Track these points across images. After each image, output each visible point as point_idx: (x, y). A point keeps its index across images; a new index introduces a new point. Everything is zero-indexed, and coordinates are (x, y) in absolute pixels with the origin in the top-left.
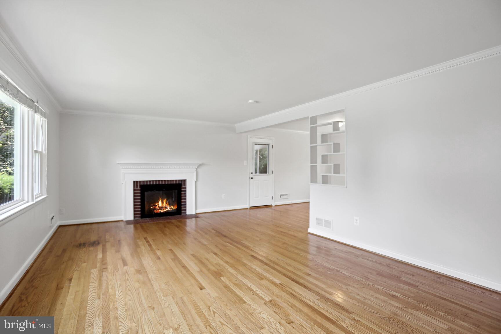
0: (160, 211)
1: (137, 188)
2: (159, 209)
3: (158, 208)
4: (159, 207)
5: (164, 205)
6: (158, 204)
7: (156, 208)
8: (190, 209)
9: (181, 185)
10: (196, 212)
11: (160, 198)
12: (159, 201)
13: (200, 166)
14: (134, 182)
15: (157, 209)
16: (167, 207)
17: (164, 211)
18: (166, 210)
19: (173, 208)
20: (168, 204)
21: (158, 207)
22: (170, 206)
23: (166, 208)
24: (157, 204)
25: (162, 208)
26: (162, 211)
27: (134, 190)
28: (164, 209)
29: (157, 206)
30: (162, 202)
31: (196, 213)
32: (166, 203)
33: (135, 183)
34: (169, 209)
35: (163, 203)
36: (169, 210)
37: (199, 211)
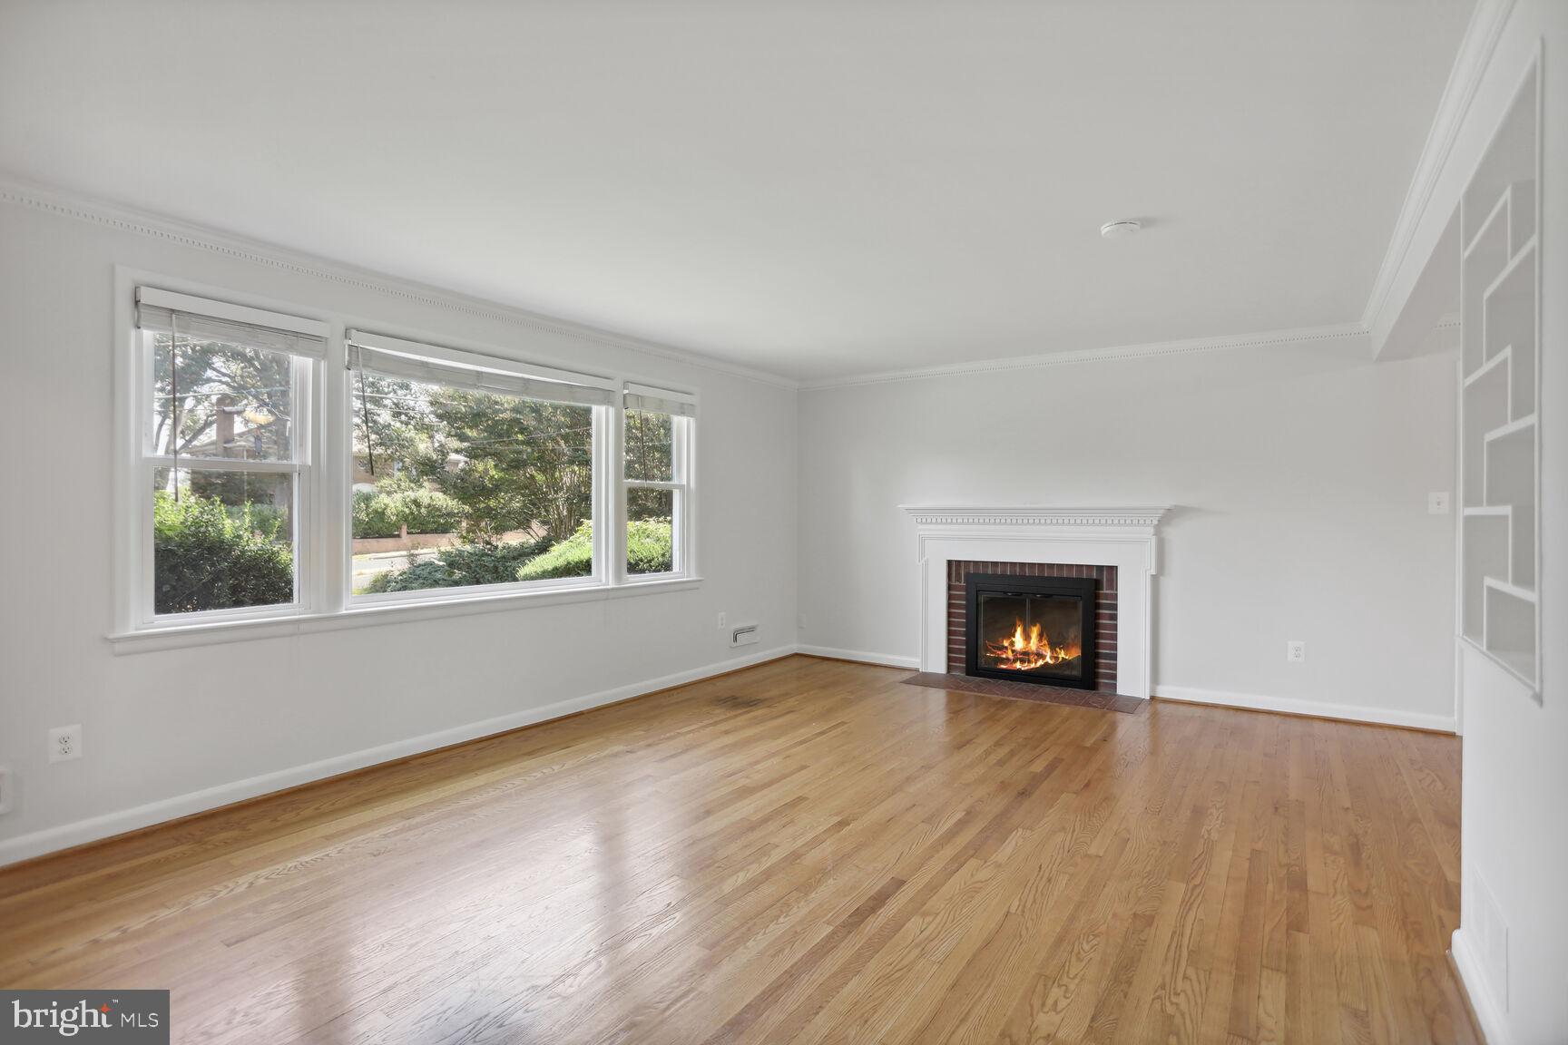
0: (1018, 665)
1: (957, 583)
2: (1015, 661)
3: (1010, 655)
4: (1013, 651)
5: (1034, 644)
6: (1012, 644)
7: (1004, 656)
8: (1131, 678)
9: (1097, 584)
10: (1153, 689)
11: (1018, 623)
12: (1016, 631)
13: (1170, 516)
14: (950, 562)
15: (1008, 659)
16: (1044, 653)
17: (1033, 666)
18: (1041, 663)
19: (1062, 655)
20: (1045, 642)
21: (1010, 652)
22: (1053, 649)
23: (1040, 656)
24: (1006, 643)
25: (1025, 656)
26: (1025, 667)
27: (950, 588)
28: (1032, 658)
29: (1006, 648)
30: (1027, 637)
31: (1153, 698)
32: (1040, 640)
33: (953, 567)
34: (1048, 659)
35: (1031, 638)
36: (1051, 662)
37: (1164, 692)
